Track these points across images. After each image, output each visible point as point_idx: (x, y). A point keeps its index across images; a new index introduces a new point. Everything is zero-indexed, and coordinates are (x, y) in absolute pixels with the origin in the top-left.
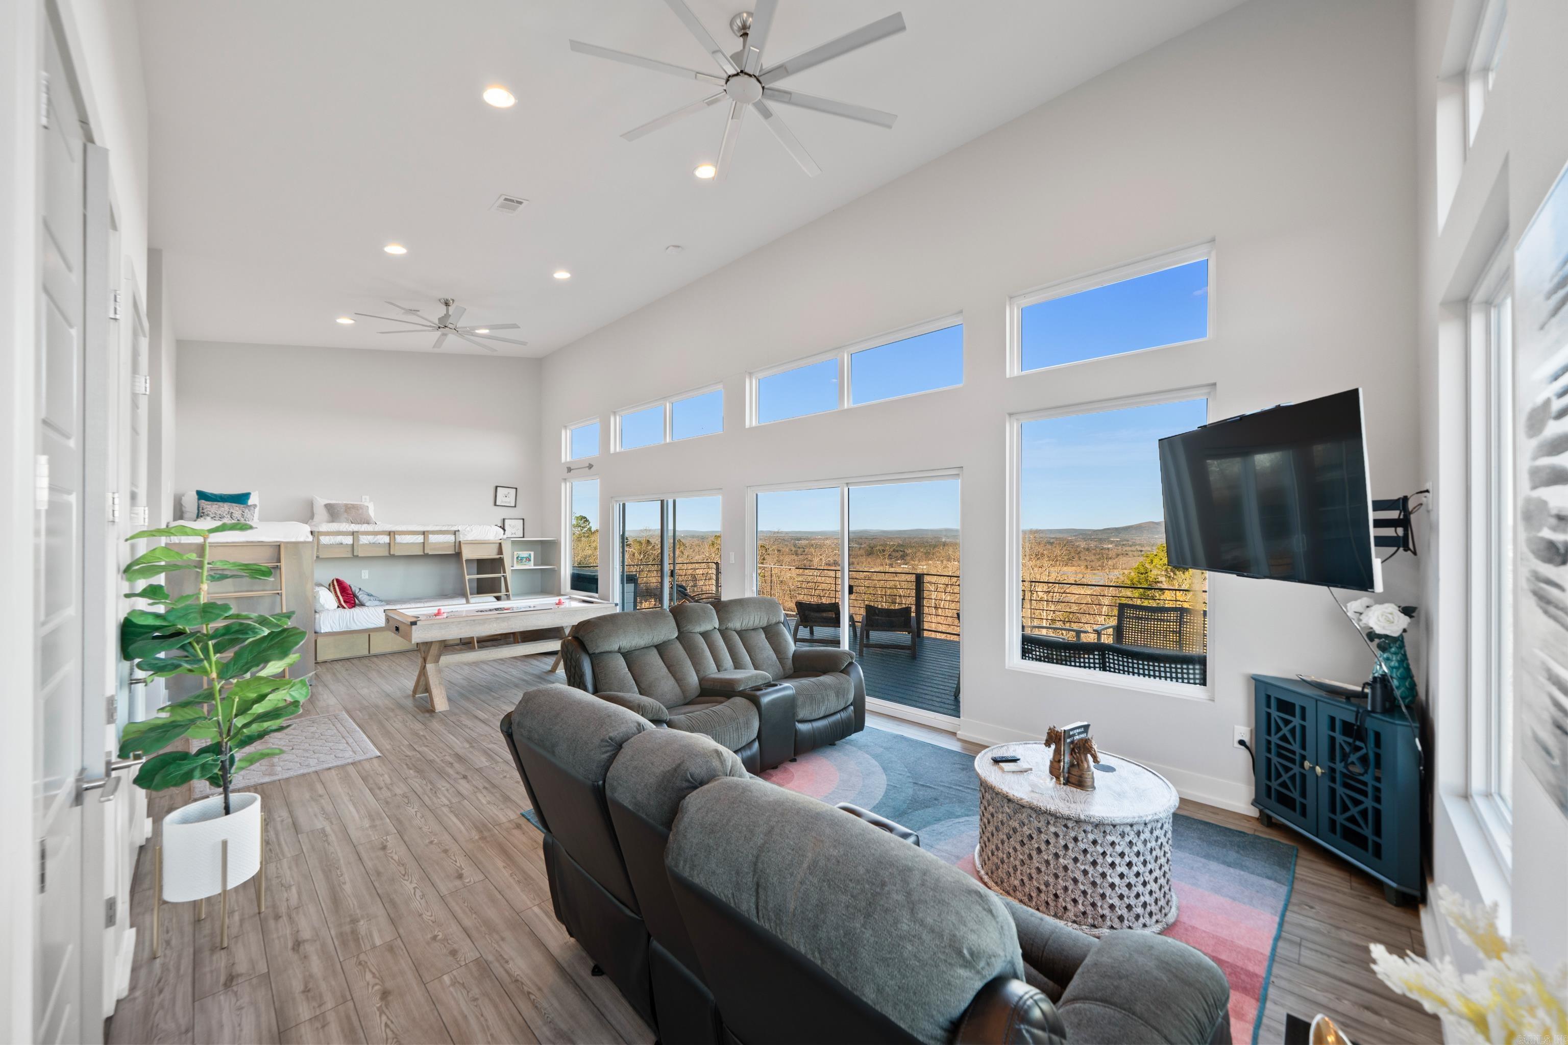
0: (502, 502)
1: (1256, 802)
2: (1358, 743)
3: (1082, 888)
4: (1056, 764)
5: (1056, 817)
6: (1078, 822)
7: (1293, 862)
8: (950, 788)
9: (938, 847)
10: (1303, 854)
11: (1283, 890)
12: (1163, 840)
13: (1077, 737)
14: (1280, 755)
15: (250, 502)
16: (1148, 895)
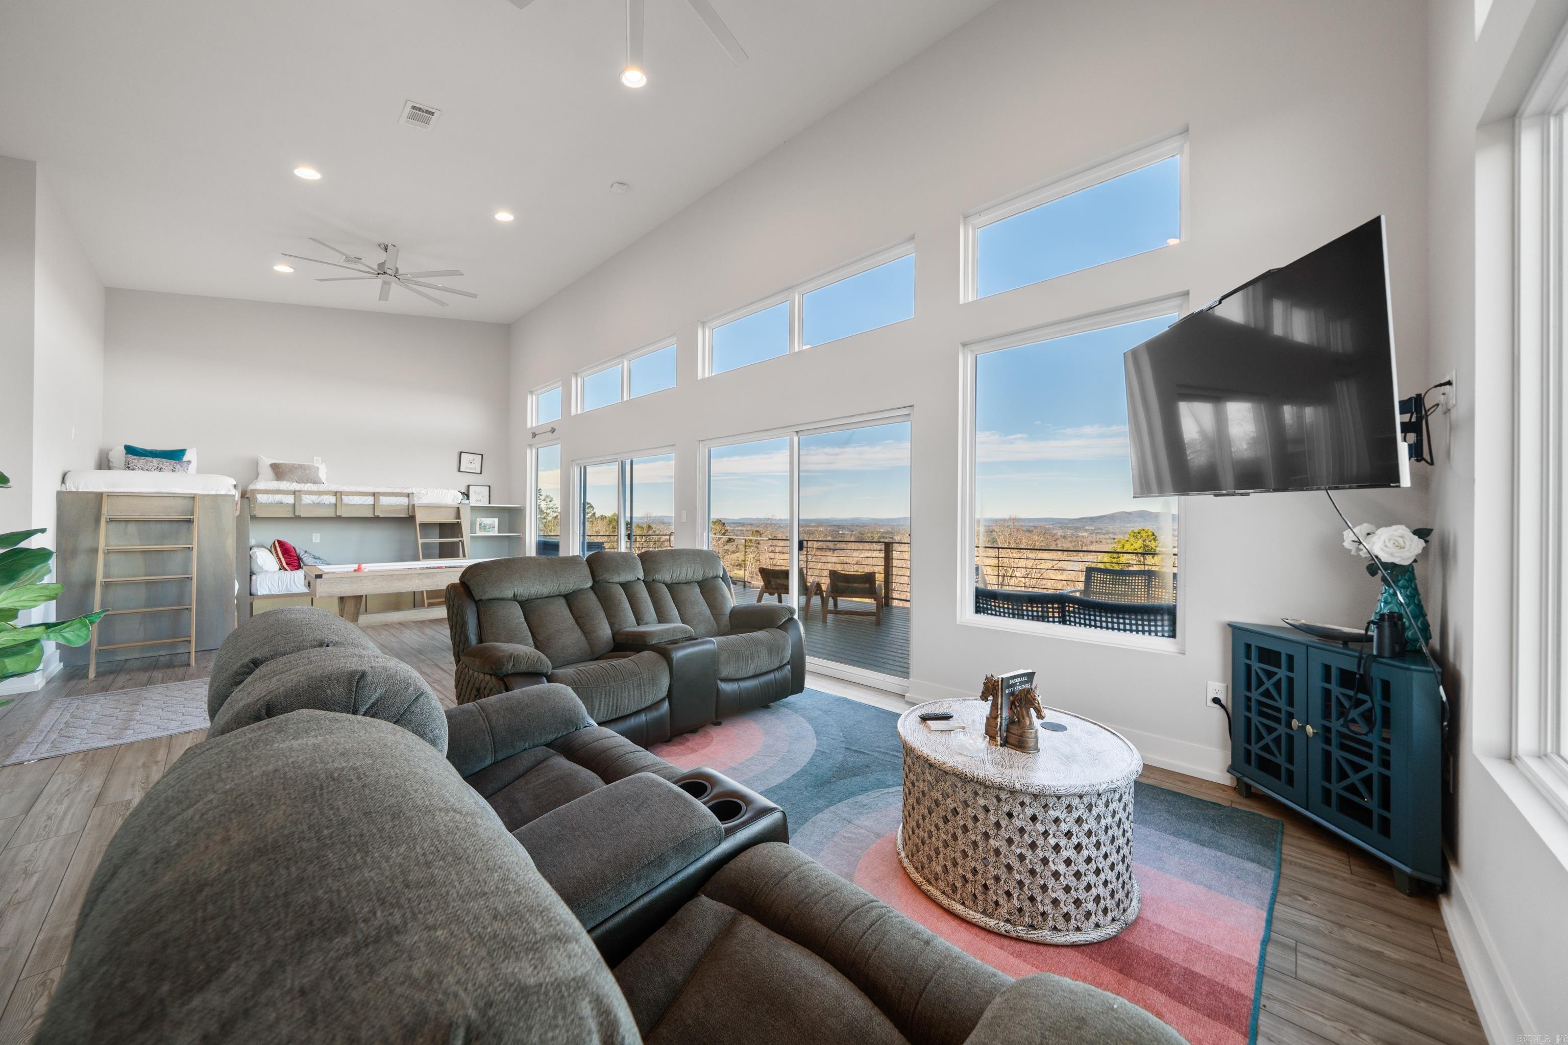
0: (467, 468)
1: (1232, 769)
2: (1360, 696)
3: (1017, 877)
4: (992, 720)
5: (985, 786)
6: (1013, 792)
7: (1279, 841)
8: (887, 753)
9: (857, 822)
10: (1290, 830)
11: (1269, 876)
12: (1121, 815)
13: (1019, 688)
14: (1261, 714)
15: (185, 458)
16: (1101, 886)
